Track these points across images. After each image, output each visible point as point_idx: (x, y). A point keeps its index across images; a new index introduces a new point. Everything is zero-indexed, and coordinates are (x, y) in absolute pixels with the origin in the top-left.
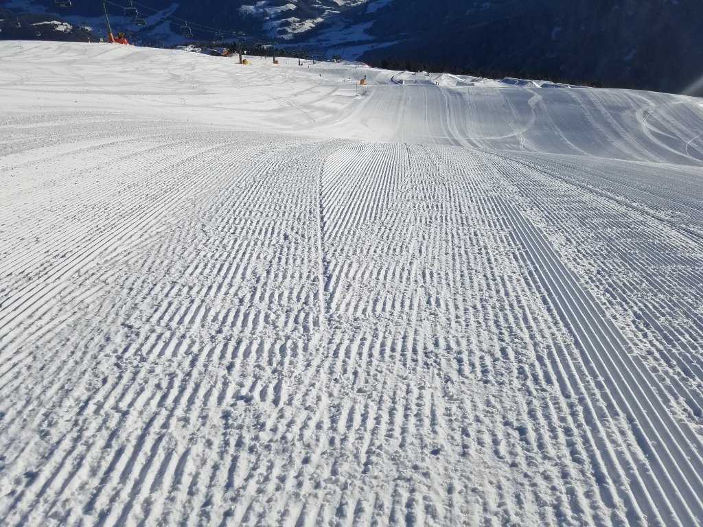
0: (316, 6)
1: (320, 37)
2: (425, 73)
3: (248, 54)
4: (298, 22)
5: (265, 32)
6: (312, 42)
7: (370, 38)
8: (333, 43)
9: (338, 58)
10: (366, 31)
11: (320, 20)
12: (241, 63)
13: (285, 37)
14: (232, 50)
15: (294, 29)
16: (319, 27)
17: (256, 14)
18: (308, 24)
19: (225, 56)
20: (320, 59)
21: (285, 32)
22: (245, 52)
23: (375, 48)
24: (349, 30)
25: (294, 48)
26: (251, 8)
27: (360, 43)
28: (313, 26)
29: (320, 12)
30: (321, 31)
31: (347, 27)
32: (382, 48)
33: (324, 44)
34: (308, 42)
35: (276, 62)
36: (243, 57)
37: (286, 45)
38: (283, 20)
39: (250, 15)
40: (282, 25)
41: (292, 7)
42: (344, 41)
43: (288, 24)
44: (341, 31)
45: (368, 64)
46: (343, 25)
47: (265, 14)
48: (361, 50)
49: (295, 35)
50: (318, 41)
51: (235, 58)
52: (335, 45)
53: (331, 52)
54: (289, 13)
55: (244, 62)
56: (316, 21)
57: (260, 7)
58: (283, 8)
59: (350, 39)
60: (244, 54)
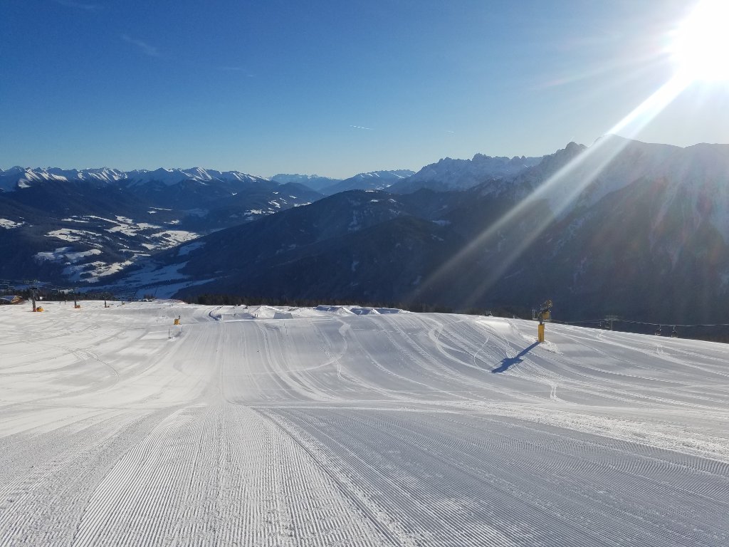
0: (124, 250)
1: (129, 279)
2: (243, 306)
3: (44, 300)
4: (104, 266)
5: (66, 276)
6: (121, 283)
7: (186, 277)
8: (144, 283)
9: (151, 297)
10: (179, 271)
11: (128, 263)
12: (34, 311)
13: (89, 280)
14: (25, 296)
15: (101, 272)
16: (128, 268)
17: (55, 260)
18: (116, 267)
19: (16, 303)
20: (130, 300)
21: (90, 276)
22: (41, 298)
23: (190, 285)
24: (162, 271)
25: (99, 291)
26: (50, 255)
27: (174, 282)
28: (121, 268)
29: (129, 256)
30: (130, 273)
31: (159, 268)
32: (197, 286)
33: (134, 285)
34: (116, 284)
35: (77, 307)
36: (38, 304)
37: (91, 288)
38: (87, 265)
39: (47, 263)
40: (85, 269)
41: (97, 252)
42: (157, 281)
43: (93, 268)
44: (152, 271)
45: (184, 301)
46: (154, 267)
47: (65, 259)
48: (176, 288)
49: (100, 278)
50: (127, 282)
51: (28, 305)
52: (147, 285)
53: (142, 292)
54: (94, 258)
55: (36, 310)
56: (123, 264)
57: (60, 253)
58: (87, 253)
59: (163, 278)
60: (39, 300)
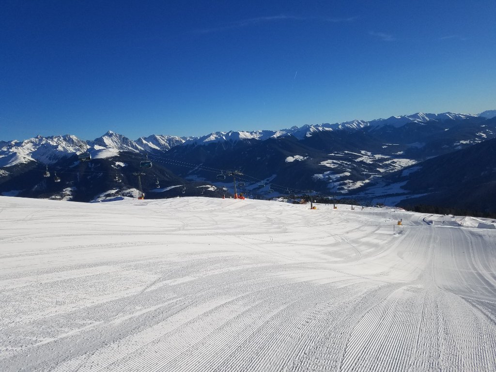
0: (365, 173)
1: (367, 192)
2: (451, 216)
3: (317, 202)
4: (351, 183)
5: (329, 189)
6: (362, 194)
7: (406, 192)
8: (377, 195)
9: (381, 205)
10: (402, 187)
11: (367, 181)
12: (312, 209)
13: (343, 192)
14: (307, 200)
15: (349, 187)
16: (367, 185)
17: (324, 179)
18: (359, 184)
19: (302, 203)
20: (367, 206)
21: (343, 189)
22: (315, 201)
23: (410, 198)
24: (389, 187)
25: (348, 199)
26: (321, 176)
27: (398, 195)
28: (362, 185)
29: (367, 176)
30: (369, 188)
31: (387, 185)
32: (415, 198)
33: (370, 196)
34: (359, 194)
35: (335, 208)
36: (314, 205)
37: (343, 197)
38: (341, 182)
39: (319, 180)
40: (340, 185)
41: (348, 174)
42: (385, 194)
43: (345, 184)
44: (382, 187)
45: (404, 209)
46: (384, 184)
47: (330, 179)
48: (398, 199)
49: (349, 191)
50: (366, 194)
51: (309, 205)
52: (379, 196)
53: (375, 200)
54: (346, 178)
55: (313, 208)
56: (364, 182)
57: (327, 175)
58: (342, 175)
59: (390, 192)
60: (314, 202)
